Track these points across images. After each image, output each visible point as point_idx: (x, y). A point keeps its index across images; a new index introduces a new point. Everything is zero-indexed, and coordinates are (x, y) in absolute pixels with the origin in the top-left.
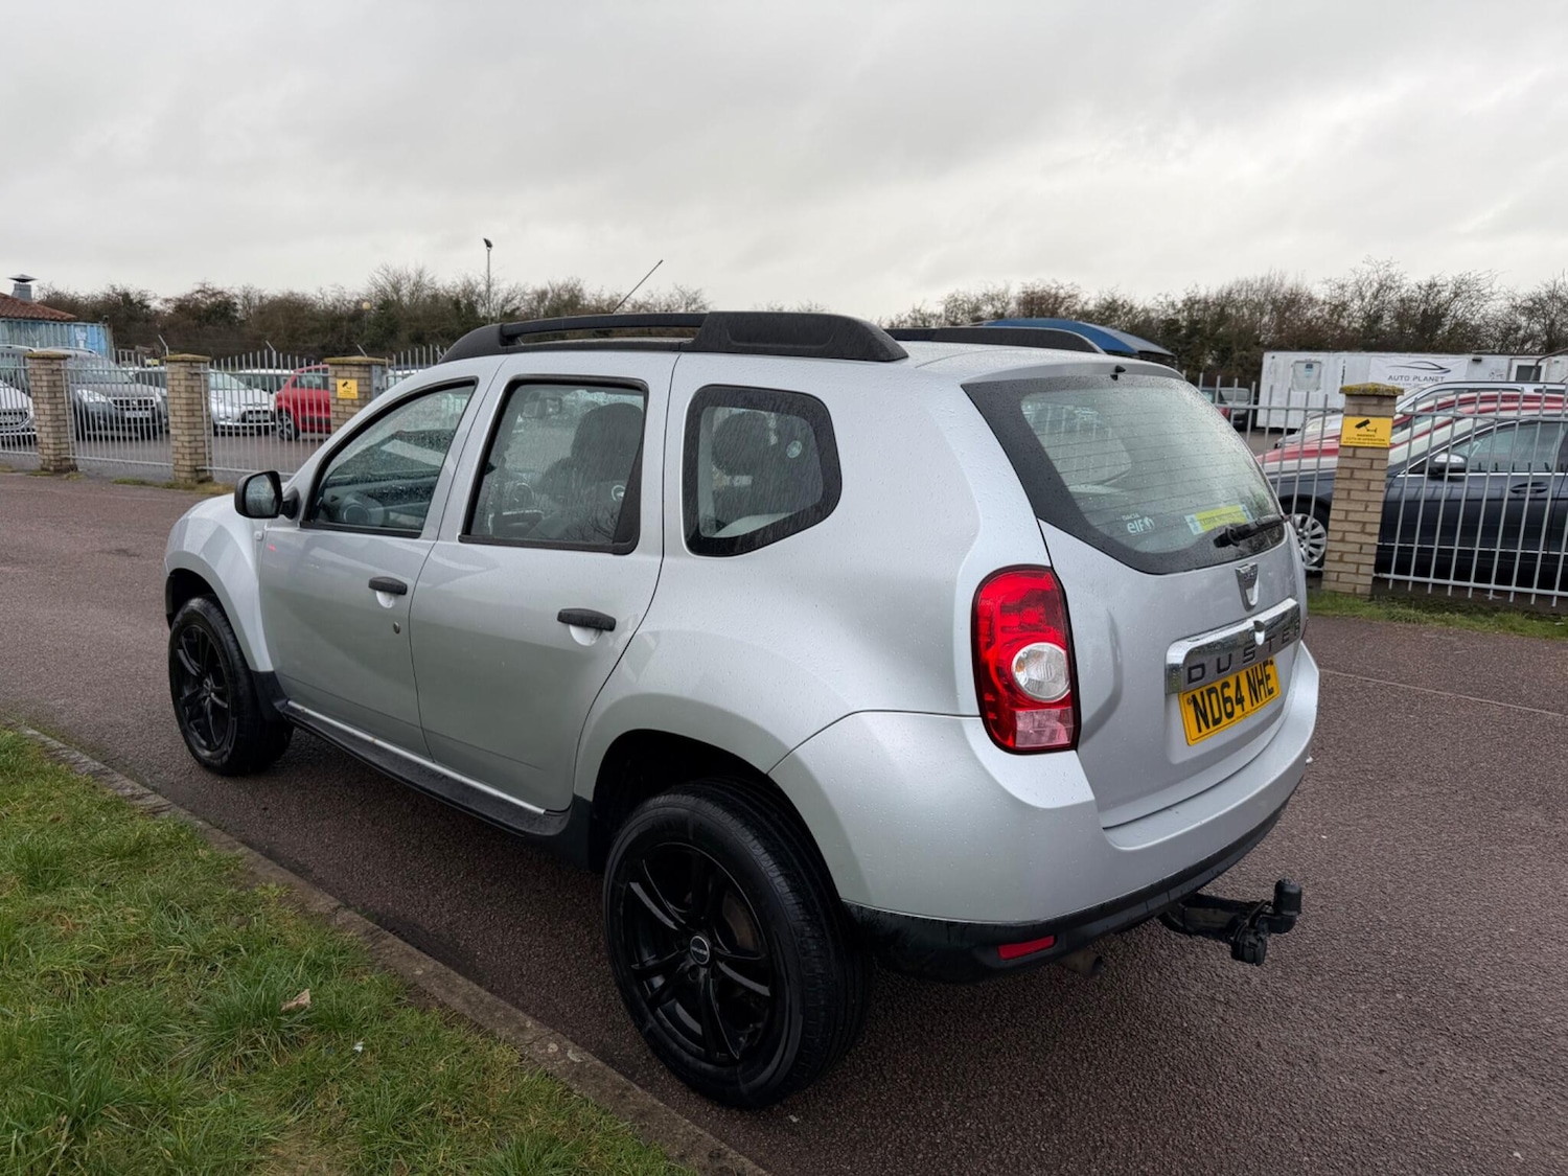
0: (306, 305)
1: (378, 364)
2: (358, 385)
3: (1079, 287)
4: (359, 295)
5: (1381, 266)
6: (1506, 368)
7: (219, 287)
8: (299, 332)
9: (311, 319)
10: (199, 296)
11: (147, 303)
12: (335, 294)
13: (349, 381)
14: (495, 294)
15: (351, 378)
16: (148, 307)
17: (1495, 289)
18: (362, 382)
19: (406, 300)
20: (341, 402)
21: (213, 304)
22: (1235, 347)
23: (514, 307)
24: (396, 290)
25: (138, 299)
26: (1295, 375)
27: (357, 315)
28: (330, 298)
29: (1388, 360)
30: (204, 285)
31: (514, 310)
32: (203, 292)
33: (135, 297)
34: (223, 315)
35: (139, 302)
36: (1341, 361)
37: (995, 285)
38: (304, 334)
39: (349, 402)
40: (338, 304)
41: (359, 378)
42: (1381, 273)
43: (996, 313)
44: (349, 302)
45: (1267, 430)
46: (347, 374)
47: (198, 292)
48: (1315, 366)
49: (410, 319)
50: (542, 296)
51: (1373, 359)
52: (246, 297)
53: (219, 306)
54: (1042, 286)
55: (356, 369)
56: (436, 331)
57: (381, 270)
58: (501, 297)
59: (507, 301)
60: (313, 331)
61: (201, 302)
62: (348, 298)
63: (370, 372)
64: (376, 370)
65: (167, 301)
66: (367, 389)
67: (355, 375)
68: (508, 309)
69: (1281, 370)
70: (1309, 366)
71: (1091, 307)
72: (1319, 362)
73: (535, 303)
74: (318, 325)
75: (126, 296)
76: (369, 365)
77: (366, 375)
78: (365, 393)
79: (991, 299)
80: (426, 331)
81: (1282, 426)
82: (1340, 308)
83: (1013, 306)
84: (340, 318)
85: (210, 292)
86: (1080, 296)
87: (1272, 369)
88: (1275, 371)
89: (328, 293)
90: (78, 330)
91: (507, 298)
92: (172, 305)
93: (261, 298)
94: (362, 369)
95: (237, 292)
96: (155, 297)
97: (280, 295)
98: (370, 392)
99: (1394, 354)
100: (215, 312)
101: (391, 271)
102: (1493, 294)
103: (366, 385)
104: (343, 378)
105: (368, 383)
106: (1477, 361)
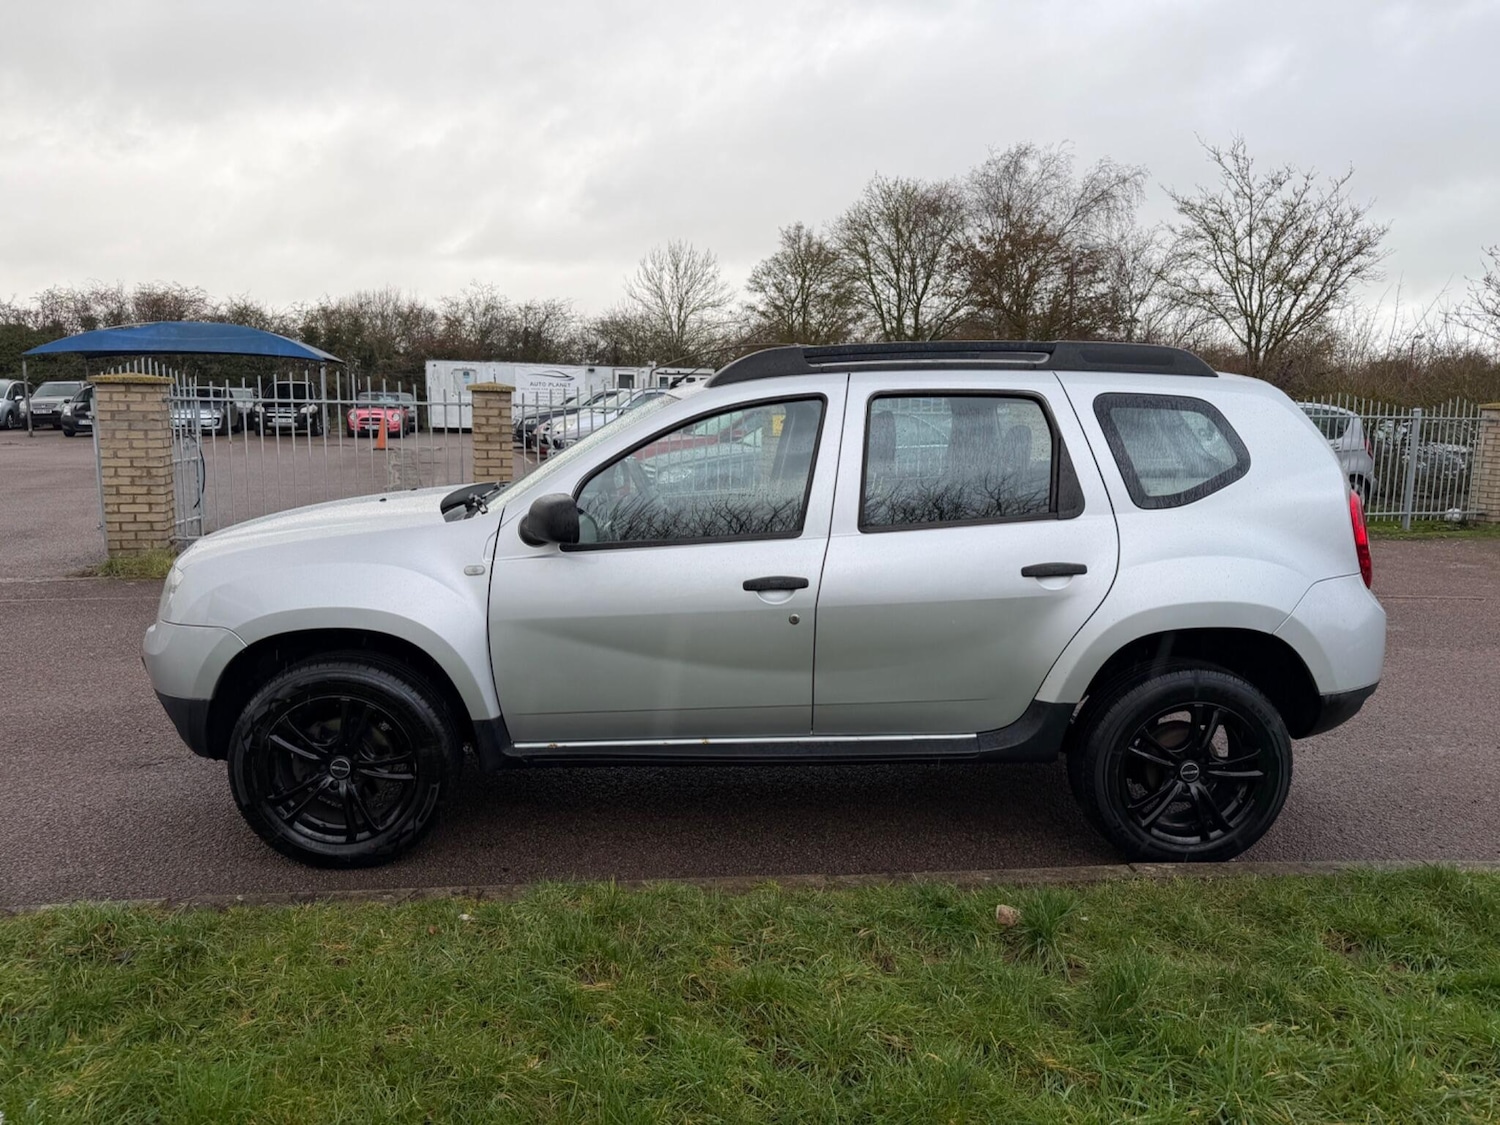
3: (204, 291)
5: (485, 290)
6: (611, 377)
17: (574, 314)
22: (377, 355)
26: (455, 381)
29: (527, 369)
36: (491, 370)
37: (107, 283)
42: (486, 295)
43: (111, 313)
45: (446, 430)
48: (471, 373)
51: (517, 368)
54: (162, 287)
69: (443, 377)
70: (466, 374)
71: (223, 311)
72: (474, 370)
79: (102, 298)
81: (443, 426)
82: (454, 323)
83: (130, 308)
86: (208, 301)
87: (436, 376)
88: (438, 378)
99: (531, 364)
102: (573, 317)
106: (592, 371)
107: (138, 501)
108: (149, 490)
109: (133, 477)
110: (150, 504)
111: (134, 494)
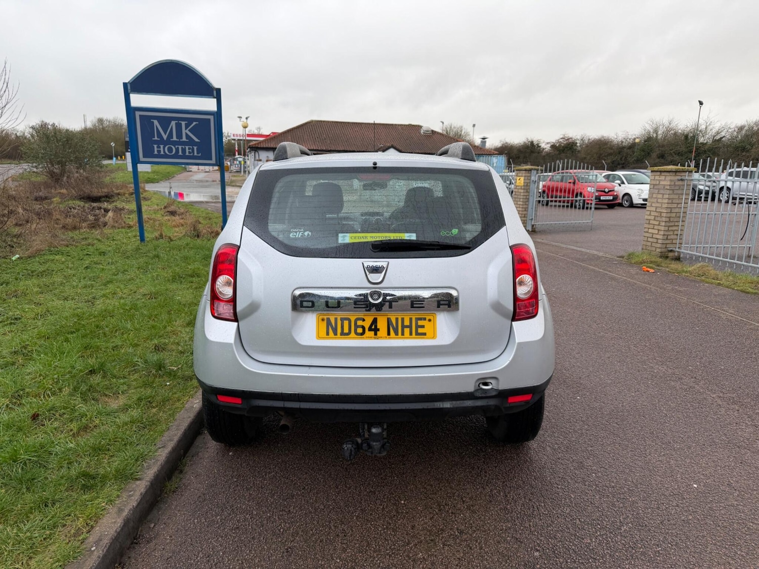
0: (608, 142)
1: (535, 169)
2: (524, 179)
4: (636, 135)
7: (570, 136)
8: (603, 155)
9: (609, 148)
10: (561, 140)
11: (540, 145)
12: (623, 136)
13: (521, 178)
14: (711, 130)
15: (522, 176)
16: (540, 146)
18: (526, 178)
19: (660, 137)
20: (517, 187)
21: (567, 143)
23: (721, 136)
24: (656, 131)
25: (537, 143)
27: (632, 146)
28: (620, 138)
30: (564, 135)
31: (722, 138)
32: (564, 138)
33: (535, 143)
34: (570, 149)
35: (538, 145)
38: (605, 156)
39: (520, 187)
40: (624, 141)
41: (525, 176)
44: (630, 139)
46: (521, 175)
47: (562, 138)
49: (659, 146)
50: (741, 128)
52: (582, 140)
53: (569, 145)
55: (524, 172)
56: (672, 152)
57: (649, 122)
58: (714, 131)
59: (718, 133)
60: (610, 154)
61: (562, 143)
62: (630, 137)
63: (531, 173)
64: (534, 172)
65: (548, 143)
66: (528, 181)
67: (524, 175)
68: (718, 137)
73: (735, 133)
74: (612, 151)
75: (532, 142)
76: (530, 170)
77: (529, 175)
78: (527, 183)
80: (666, 152)
84: (624, 148)
85: (566, 138)
89: (620, 135)
90: (494, 158)
91: (718, 132)
92: (549, 145)
93: (589, 139)
94: (527, 172)
95: (579, 137)
96: (544, 142)
97: (597, 138)
98: (529, 183)
100: (566, 147)
101: (655, 122)
103: (528, 179)
104: (519, 176)
105: (529, 178)
107: (655, 228)
108: (659, 223)
109: (655, 216)
110: (659, 230)
111: (654, 224)
